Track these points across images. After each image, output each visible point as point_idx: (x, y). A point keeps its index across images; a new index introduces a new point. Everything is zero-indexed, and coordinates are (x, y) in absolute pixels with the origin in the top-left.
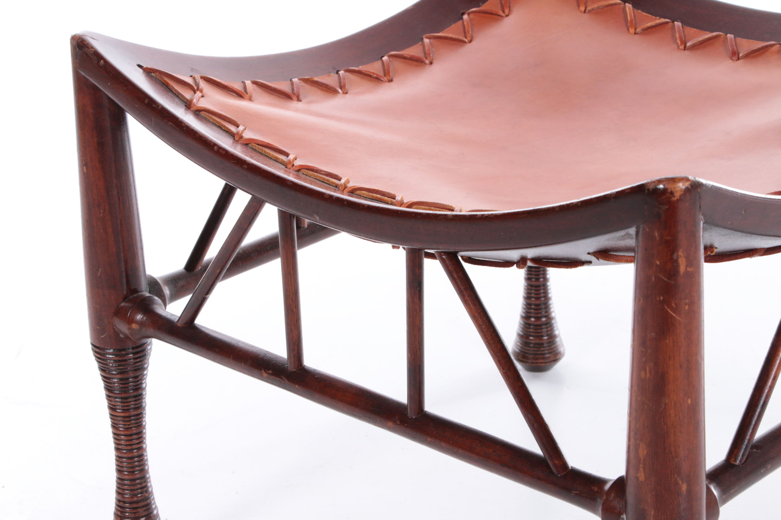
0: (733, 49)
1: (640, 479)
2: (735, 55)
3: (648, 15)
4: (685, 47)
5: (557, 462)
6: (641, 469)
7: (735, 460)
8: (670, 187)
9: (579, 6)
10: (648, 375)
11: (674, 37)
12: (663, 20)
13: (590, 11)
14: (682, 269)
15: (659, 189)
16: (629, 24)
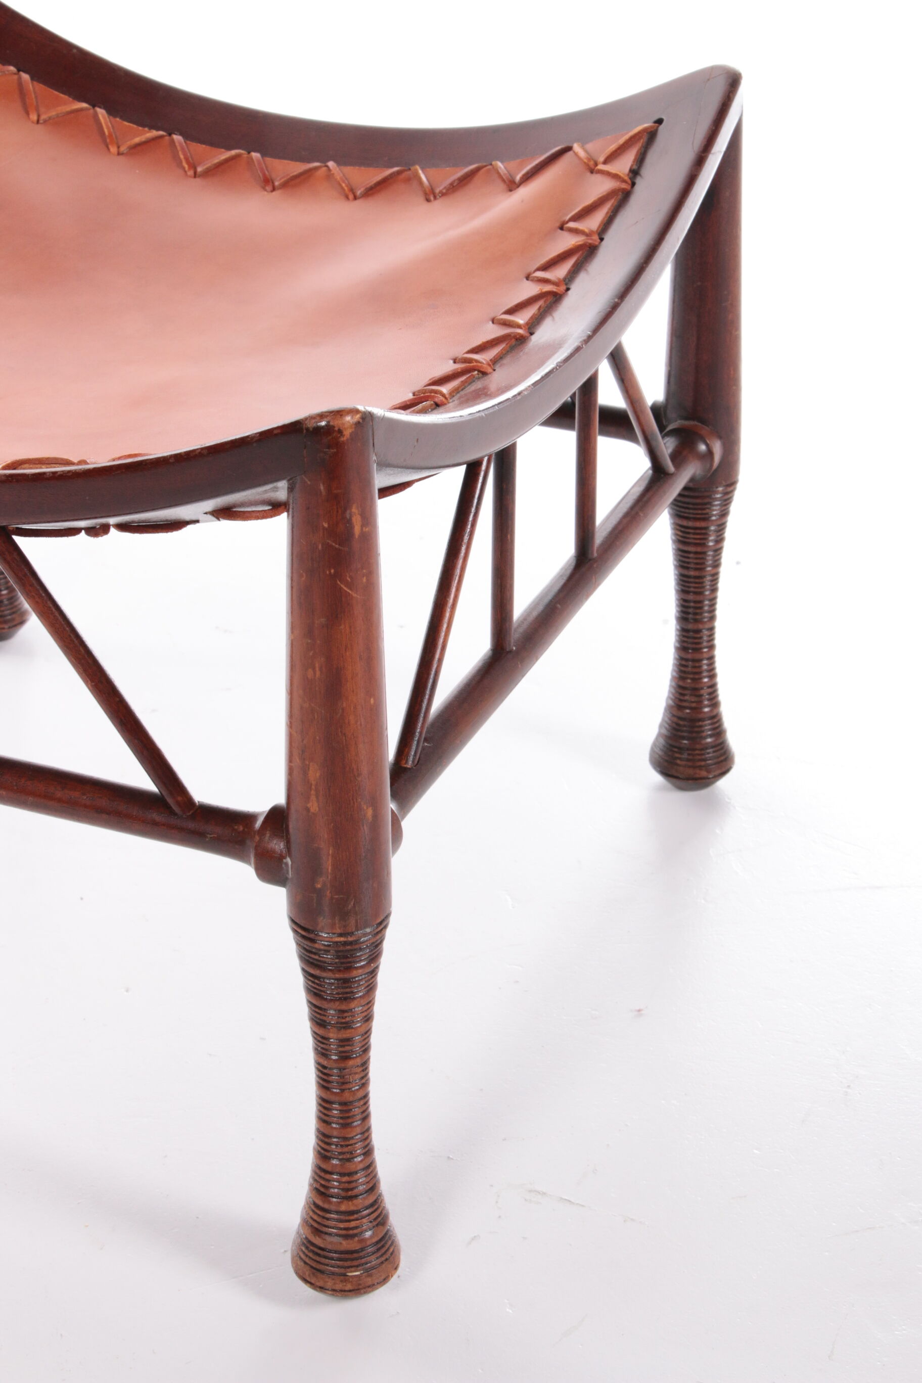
0: (264, 175)
1: (312, 810)
2: (267, 183)
3: (131, 125)
4: (195, 173)
5: (180, 799)
6: (313, 798)
7: (407, 762)
8: (336, 423)
9: (28, 113)
10: (318, 673)
11: (175, 157)
12: (154, 133)
13: (45, 121)
14: (357, 530)
16: (108, 140)
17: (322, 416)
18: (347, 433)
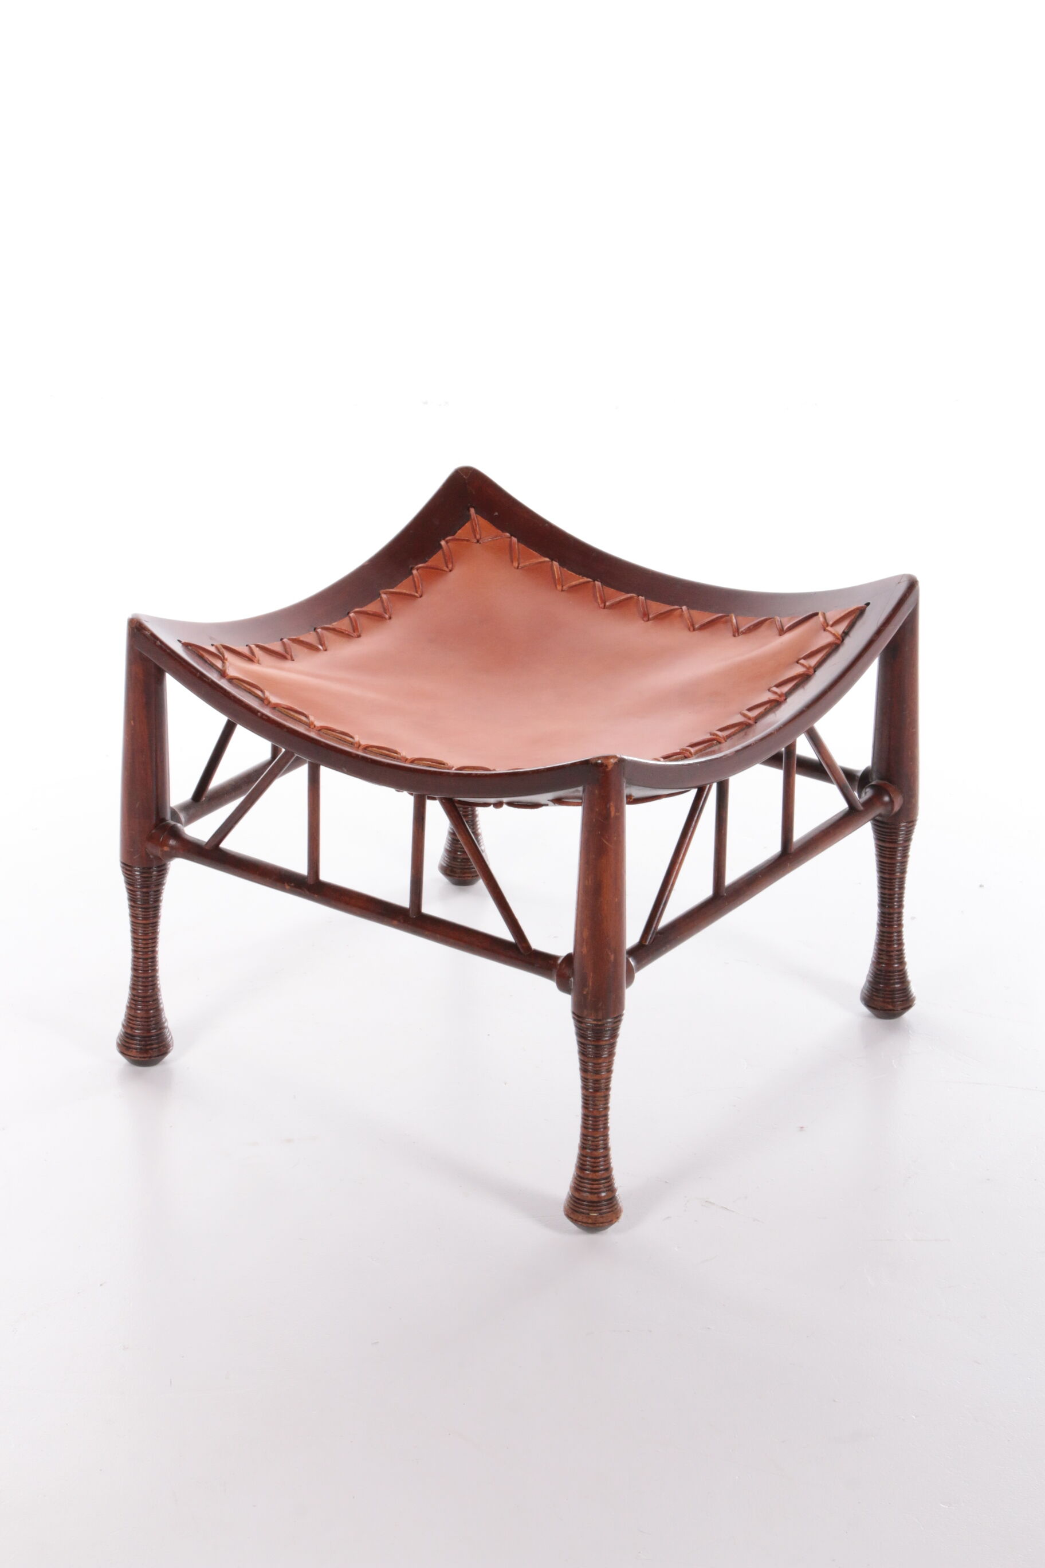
0: (645, 611)
1: (584, 952)
2: (646, 616)
3: (572, 573)
4: (605, 606)
5: (524, 945)
6: (585, 946)
7: (646, 941)
8: (605, 762)
9: (512, 562)
10: (590, 882)
11: (595, 596)
13: (522, 568)
14: (613, 814)
15: (599, 763)
16: (556, 582)
17: (599, 758)
18: (610, 767)
